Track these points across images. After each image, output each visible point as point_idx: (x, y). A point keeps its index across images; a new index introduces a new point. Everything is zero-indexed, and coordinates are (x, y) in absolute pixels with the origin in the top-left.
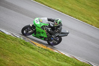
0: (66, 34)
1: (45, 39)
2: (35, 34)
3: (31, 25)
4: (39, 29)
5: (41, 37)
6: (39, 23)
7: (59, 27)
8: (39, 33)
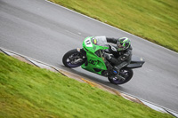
0: (139, 64)
1: (103, 73)
2: (86, 65)
3: (79, 50)
4: (92, 56)
5: (96, 71)
6: (91, 45)
7: (125, 51)
8: (92, 62)
